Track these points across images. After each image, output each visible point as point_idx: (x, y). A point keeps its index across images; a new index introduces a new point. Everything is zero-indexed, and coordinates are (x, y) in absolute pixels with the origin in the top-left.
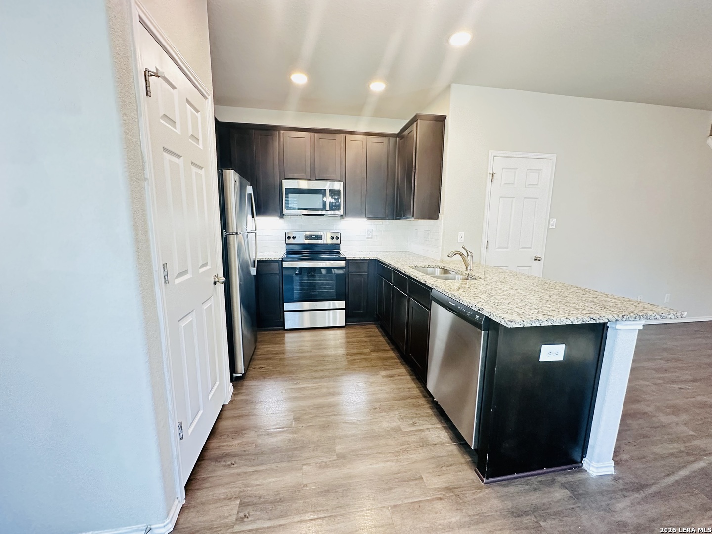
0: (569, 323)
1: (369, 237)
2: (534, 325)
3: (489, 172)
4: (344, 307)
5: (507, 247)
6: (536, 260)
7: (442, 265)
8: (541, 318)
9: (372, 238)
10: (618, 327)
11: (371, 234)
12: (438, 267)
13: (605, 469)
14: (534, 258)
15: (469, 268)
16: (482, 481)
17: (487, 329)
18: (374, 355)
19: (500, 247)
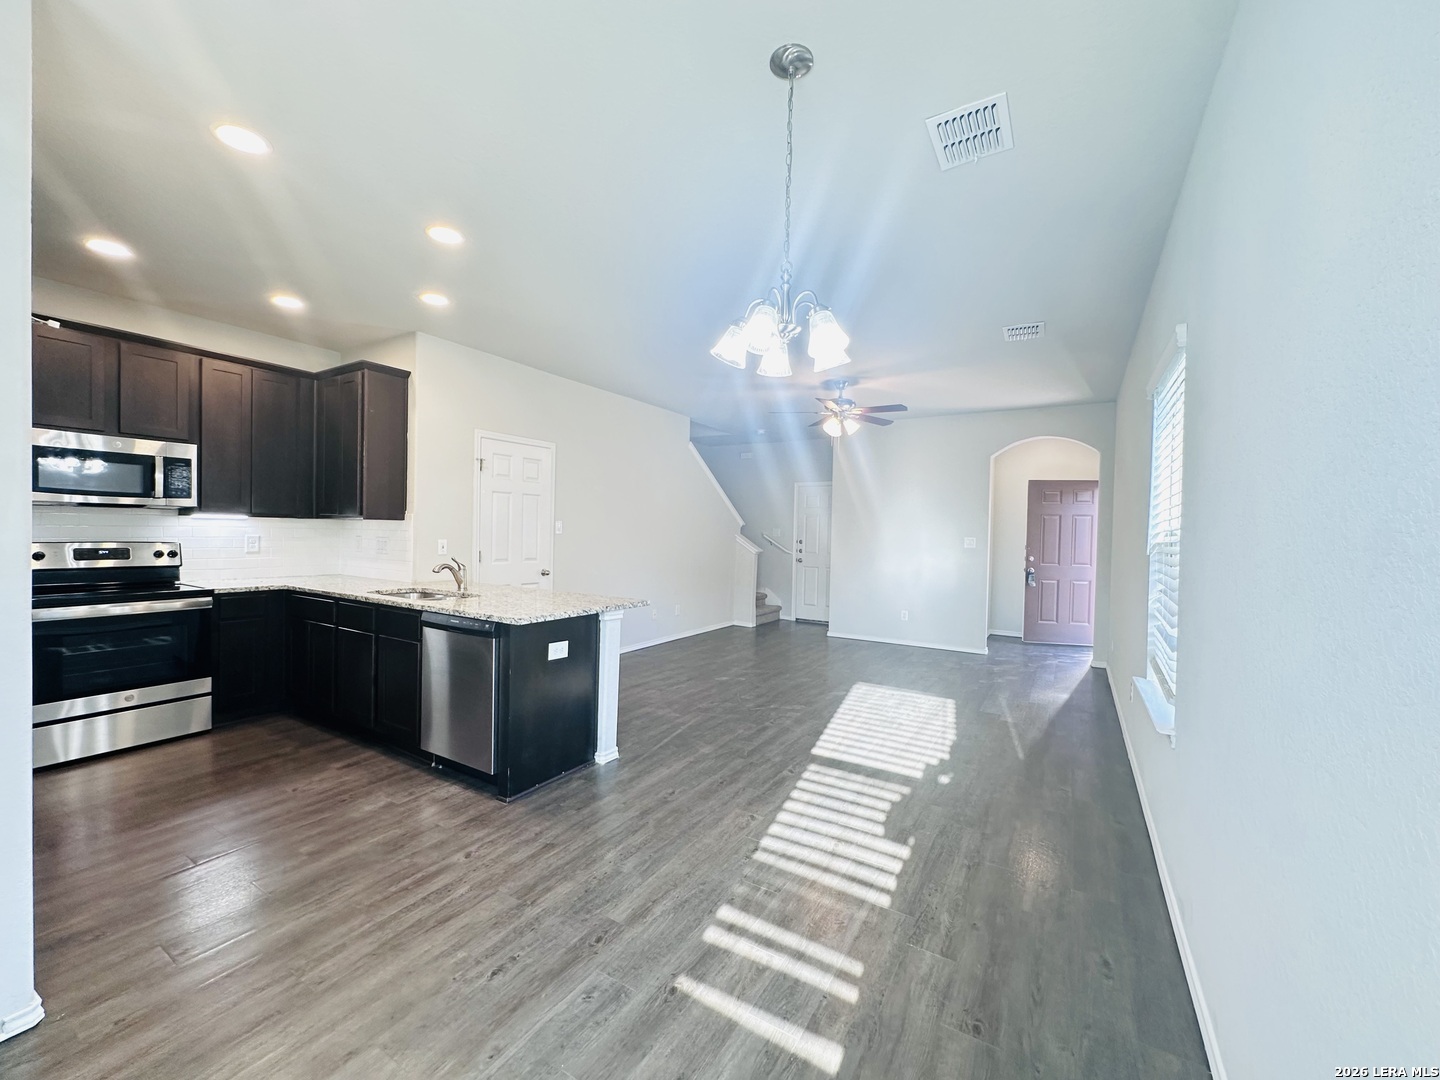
0: (567, 616)
1: (252, 550)
2: (540, 621)
3: (476, 457)
4: (210, 690)
5: (507, 560)
6: (543, 574)
7: (419, 588)
8: (545, 614)
9: (259, 552)
10: (606, 618)
11: (256, 544)
12: (414, 591)
13: (611, 756)
14: (541, 571)
15: (462, 586)
16: (505, 802)
17: (498, 637)
18: (303, 752)
19: (497, 560)
